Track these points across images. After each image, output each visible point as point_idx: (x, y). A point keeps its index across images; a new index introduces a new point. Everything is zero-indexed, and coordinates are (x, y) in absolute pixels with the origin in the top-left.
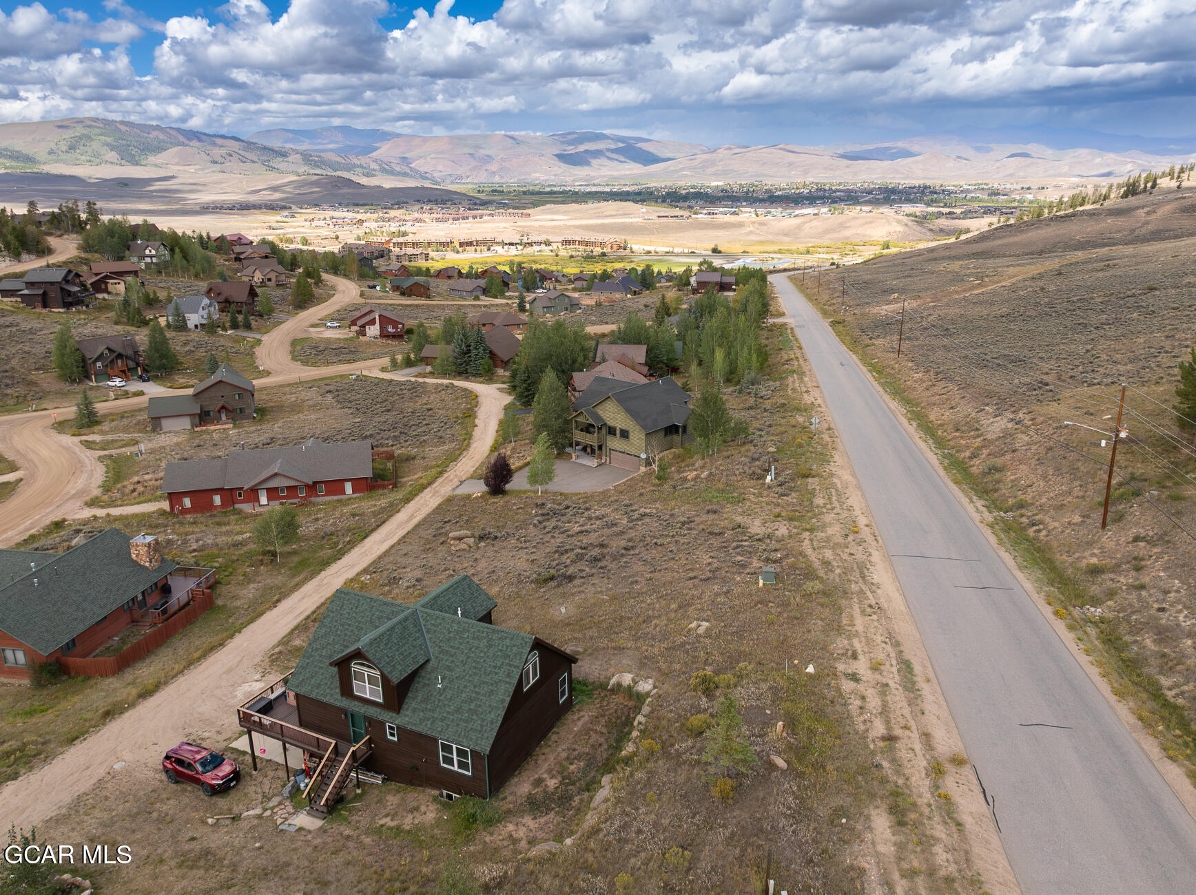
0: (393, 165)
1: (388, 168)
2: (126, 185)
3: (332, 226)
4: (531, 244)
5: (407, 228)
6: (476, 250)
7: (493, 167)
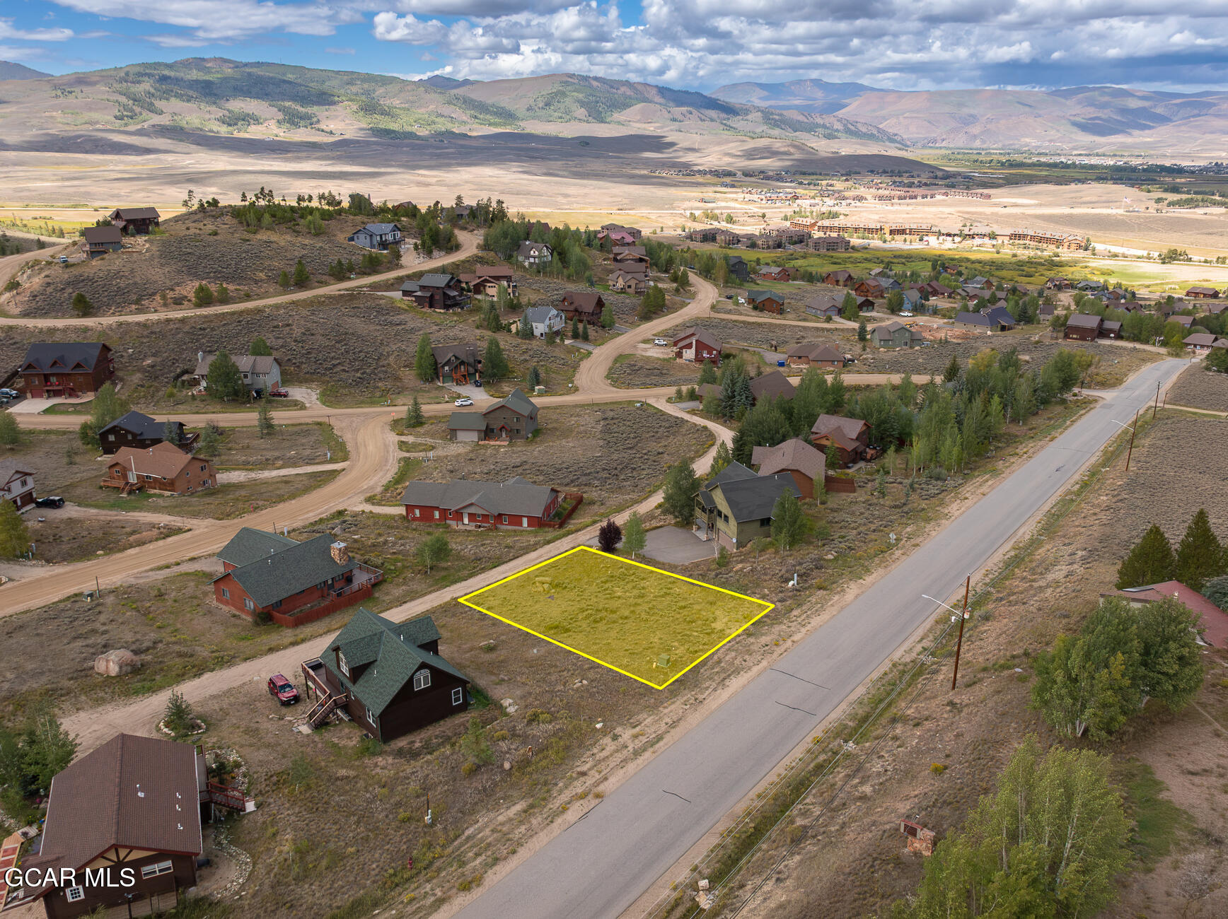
0: (859, 125)
1: (853, 128)
3: (764, 202)
4: (972, 237)
5: (842, 208)
6: (905, 241)
7: (976, 130)
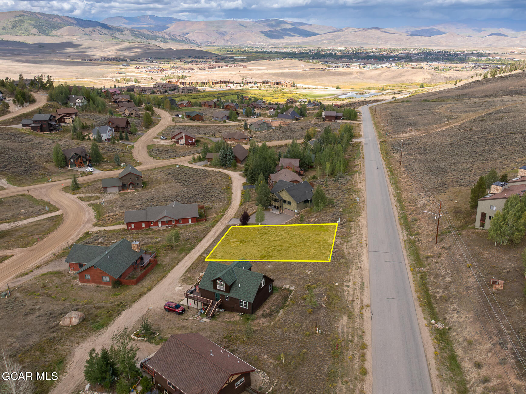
0: (176, 36)
1: (174, 38)
2: (43, 47)
3: (148, 72)
4: (247, 83)
5: (186, 73)
6: (220, 87)
7: (227, 38)
